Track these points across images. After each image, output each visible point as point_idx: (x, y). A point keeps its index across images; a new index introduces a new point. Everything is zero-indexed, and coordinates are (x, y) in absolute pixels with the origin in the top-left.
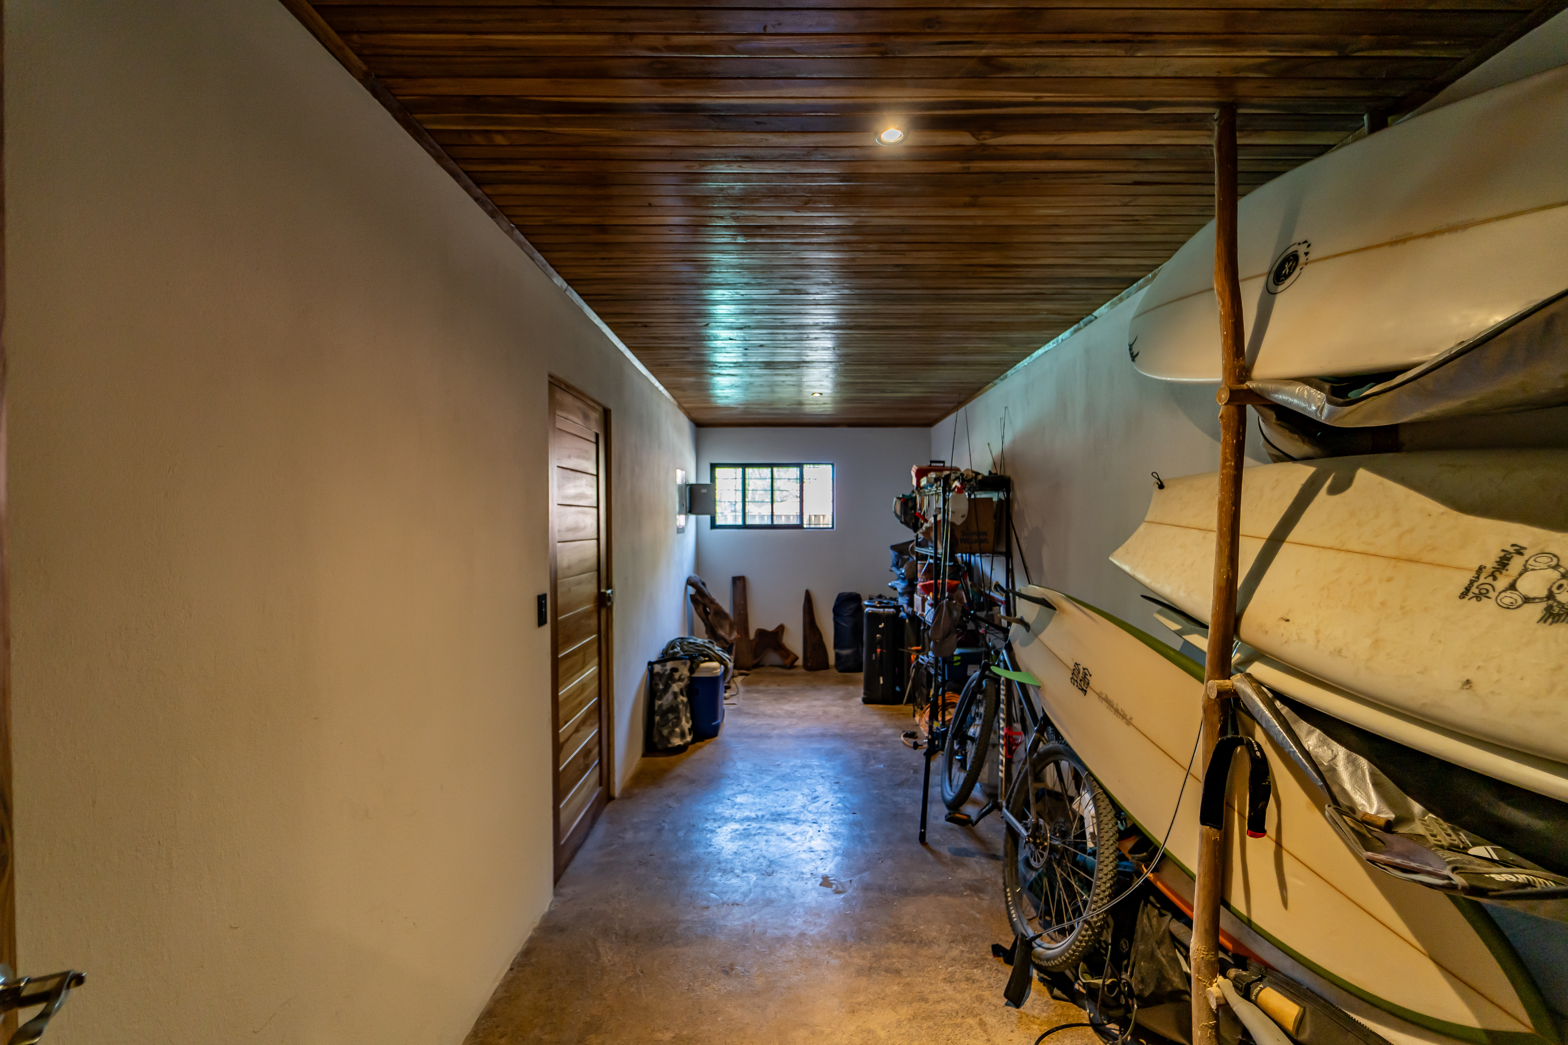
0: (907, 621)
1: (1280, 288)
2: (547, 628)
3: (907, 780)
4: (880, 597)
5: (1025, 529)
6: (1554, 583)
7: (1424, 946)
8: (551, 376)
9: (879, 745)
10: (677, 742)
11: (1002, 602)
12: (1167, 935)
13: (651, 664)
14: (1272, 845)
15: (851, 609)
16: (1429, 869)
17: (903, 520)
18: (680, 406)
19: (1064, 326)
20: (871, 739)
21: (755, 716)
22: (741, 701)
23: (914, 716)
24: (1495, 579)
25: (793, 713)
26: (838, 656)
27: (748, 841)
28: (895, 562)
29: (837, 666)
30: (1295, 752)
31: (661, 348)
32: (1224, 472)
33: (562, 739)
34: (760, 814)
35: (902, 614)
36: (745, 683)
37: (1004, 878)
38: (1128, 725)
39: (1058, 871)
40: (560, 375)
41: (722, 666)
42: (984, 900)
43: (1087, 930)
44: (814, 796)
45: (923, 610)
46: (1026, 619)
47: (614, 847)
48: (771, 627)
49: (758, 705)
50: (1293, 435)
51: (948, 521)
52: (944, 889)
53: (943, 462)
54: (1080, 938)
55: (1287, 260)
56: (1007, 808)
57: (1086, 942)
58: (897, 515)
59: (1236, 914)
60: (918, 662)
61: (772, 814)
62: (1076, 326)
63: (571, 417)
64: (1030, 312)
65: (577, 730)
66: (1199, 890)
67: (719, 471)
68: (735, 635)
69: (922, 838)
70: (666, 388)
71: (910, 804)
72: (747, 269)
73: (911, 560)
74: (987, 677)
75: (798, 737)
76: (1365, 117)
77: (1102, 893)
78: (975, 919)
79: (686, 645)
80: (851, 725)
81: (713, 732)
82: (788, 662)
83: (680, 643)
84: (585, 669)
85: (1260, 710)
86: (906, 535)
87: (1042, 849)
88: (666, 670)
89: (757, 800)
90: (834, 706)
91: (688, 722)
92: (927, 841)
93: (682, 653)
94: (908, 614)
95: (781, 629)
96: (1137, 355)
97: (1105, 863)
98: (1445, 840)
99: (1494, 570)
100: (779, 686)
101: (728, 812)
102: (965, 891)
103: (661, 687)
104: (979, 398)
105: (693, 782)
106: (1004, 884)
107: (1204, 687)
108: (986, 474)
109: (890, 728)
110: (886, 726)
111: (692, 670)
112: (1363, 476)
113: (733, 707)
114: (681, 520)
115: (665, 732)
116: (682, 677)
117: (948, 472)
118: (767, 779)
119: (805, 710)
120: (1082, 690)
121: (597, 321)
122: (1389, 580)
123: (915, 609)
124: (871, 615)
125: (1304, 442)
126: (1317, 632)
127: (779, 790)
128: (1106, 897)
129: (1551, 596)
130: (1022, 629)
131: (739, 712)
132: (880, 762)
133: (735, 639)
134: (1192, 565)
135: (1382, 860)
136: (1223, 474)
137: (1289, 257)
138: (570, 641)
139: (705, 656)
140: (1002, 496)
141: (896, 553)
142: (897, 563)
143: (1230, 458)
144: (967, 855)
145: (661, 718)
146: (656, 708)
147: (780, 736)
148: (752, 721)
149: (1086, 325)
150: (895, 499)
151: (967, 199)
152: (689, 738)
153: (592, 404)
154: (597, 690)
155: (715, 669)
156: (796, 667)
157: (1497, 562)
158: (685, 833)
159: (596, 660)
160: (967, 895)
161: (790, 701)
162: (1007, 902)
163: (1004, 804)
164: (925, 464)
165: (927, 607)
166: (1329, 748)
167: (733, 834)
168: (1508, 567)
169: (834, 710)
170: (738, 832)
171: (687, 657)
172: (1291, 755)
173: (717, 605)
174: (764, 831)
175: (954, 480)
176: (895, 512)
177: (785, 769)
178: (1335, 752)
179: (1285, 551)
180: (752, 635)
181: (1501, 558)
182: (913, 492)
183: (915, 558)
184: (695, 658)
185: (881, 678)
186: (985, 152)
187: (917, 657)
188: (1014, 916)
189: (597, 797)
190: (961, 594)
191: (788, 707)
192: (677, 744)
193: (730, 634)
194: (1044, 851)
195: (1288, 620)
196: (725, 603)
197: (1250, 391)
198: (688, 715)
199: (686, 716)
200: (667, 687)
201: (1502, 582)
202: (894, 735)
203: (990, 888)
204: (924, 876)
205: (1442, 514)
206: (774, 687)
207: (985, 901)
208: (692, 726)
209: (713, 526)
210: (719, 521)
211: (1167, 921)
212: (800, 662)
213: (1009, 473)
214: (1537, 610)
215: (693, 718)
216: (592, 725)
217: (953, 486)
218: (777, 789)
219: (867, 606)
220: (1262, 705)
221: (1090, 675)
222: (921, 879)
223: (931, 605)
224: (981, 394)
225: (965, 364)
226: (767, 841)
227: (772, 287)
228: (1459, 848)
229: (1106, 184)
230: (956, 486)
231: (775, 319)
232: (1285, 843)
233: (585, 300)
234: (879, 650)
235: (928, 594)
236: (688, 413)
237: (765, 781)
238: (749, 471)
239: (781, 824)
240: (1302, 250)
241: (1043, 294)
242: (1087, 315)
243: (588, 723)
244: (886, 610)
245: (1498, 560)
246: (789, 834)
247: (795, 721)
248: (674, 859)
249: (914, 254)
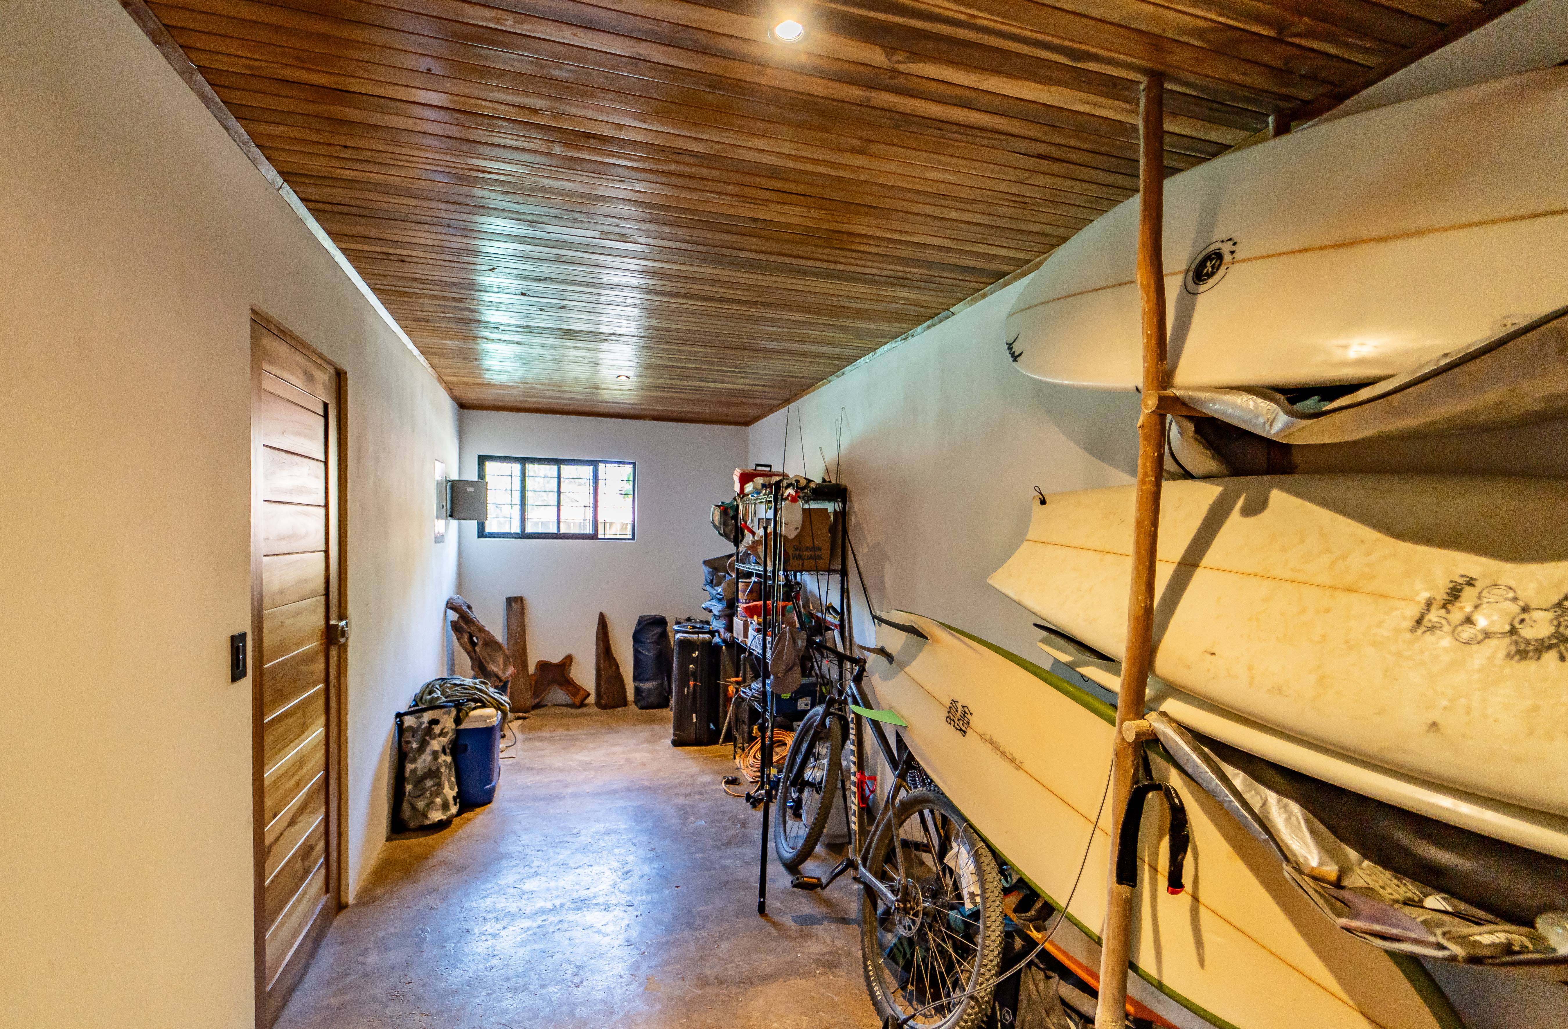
0: (724, 647)
1: (1202, 288)
2: (246, 683)
3: (735, 837)
4: (689, 620)
5: (864, 544)
6: (1515, 618)
7: (1354, 1000)
8: (254, 311)
9: (698, 797)
10: (436, 816)
11: (835, 626)
12: (1057, 1001)
13: (399, 715)
14: (1189, 899)
15: (654, 635)
16: (1413, 935)
17: (722, 532)
18: (440, 379)
19: (920, 319)
20: (688, 790)
21: (540, 771)
22: (520, 753)
23: (735, 758)
24: (1448, 612)
25: (589, 763)
26: (638, 690)
27: (544, 942)
28: (708, 580)
29: (636, 702)
30: (1231, 801)
31: (422, 296)
32: (1144, 488)
33: (268, 841)
34: (558, 902)
35: (717, 639)
36: (524, 729)
37: (863, 949)
38: (1017, 769)
39: (930, 935)
40: (271, 310)
41: (499, 712)
42: (840, 976)
43: (973, 1008)
44: (625, 870)
45: (746, 635)
46: (888, 650)
47: (351, 978)
48: (556, 658)
49: (542, 756)
50: (1206, 451)
51: (781, 535)
52: (793, 971)
53: (770, 466)
54: (965, 1017)
55: (1208, 258)
56: (864, 867)
57: (972, 1021)
58: (714, 526)
59: (1145, 977)
60: (740, 697)
61: (574, 901)
62: (930, 322)
63: (286, 375)
64: (889, 299)
65: (292, 822)
66: (1108, 955)
67: (489, 466)
68: (511, 670)
69: (762, 909)
70: (422, 353)
71: (742, 866)
72: (562, 195)
73: (728, 578)
74: (831, 714)
75: (597, 795)
76: (1271, 120)
77: (990, 963)
78: (834, 1004)
79: (450, 688)
80: (661, 774)
81: (486, 799)
82: (577, 700)
83: (441, 686)
84: (306, 734)
85: (1186, 753)
86: (727, 548)
87: (913, 915)
88: (423, 723)
89: (553, 884)
90: (638, 751)
91: (452, 789)
92: (766, 912)
93: (444, 699)
94: (725, 641)
95: (568, 660)
96: (1020, 354)
97: (992, 928)
98: (1398, 893)
99: (1445, 602)
100: (568, 730)
101: (514, 905)
102: (818, 969)
103: (415, 745)
104: (810, 395)
105: (462, 868)
106: (864, 955)
107: (1115, 729)
108: (819, 481)
109: (707, 774)
110: (702, 772)
111: (458, 721)
112: (1277, 496)
113: (510, 761)
114: (440, 525)
115: (421, 805)
116: (445, 730)
117: (778, 478)
118: (563, 855)
119: (603, 759)
120: (961, 730)
121: (327, 243)
122: (1328, 610)
123: (735, 635)
124: (682, 643)
125: (1214, 459)
126: (1250, 668)
127: (580, 867)
128: (994, 966)
129: (1513, 631)
130: (884, 661)
131: (519, 768)
132: (701, 818)
133: (511, 675)
134: (1091, 590)
135: (1360, 928)
136: (1142, 490)
137: (1211, 255)
138: (281, 696)
139: (475, 701)
140: (838, 506)
141: (711, 570)
142: (712, 581)
143: (1151, 473)
144: (814, 923)
145: (415, 786)
146: (407, 774)
147: (575, 795)
148: (537, 778)
149: (941, 321)
150: (713, 507)
151: (857, 143)
152: (454, 810)
153: (319, 361)
154: (323, 762)
155: (490, 717)
156: (586, 705)
157: (1447, 593)
158: (456, 943)
159: (322, 720)
160: (820, 974)
161: (583, 749)
162: (867, 977)
163: (860, 862)
164: (751, 467)
165: (751, 633)
166: (1258, 793)
167: (524, 935)
168: (1461, 599)
169: (640, 756)
170: (530, 932)
171: (452, 704)
172: (1226, 805)
173: (488, 633)
174: (566, 926)
175: (787, 487)
176: (713, 522)
177: (585, 838)
178: (1263, 796)
179: (1200, 577)
180: (532, 669)
181: (1450, 589)
182: (735, 499)
183: (734, 576)
184: (462, 704)
185: (694, 715)
186: (893, 81)
187: (737, 691)
188: (878, 993)
189: (322, 909)
190: (793, 618)
191: (582, 756)
192: (437, 819)
193: (505, 670)
194: (917, 917)
195: (1213, 654)
196: (497, 630)
197: (1176, 399)
198: (453, 779)
199: (449, 780)
200: (423, 745)
201: (1457, 616)
202: (713, 782)
203: (844, 960)
204: (769, 958)
205: (1376, 540)
206: (561, 732)
207: (842, 978)
208: (457, 793)
209: (482, 534)
210: (488, 529)
211: (1055, 984)
212: (592, 699)
213: (845, 481)
214: (1500, 647)
215: (459, 782)
216: (315, 811)
217: (786, 494)
218: (577, 865)
219: (678, 632)
220: (1187, 749)
221: (971, 714)
222: (767, 962)
223: (758, 631)
224: (813, 391)
225: (803, 354)
226: (570, 940)
227: (591, 226)
228: (1414, 901)
229: (1009, 151)
230: (789, 494)
231: (588, 272)
232: (1202, 897)
233: (310, 209)
234: (692, 683)
235: (752, 617)
236: (450, 389)
237: (561, 857)
238: (529, 467)
239: (586, 913)
240: (1226, 248)
241: (907, 279)
242: (945, 310)
243: (309, 810)
244: (700, 635)
245: (1448, 591)
246: (598, 926)
247: (592, 774)
248: (443, 984)
249: (778, 207)
